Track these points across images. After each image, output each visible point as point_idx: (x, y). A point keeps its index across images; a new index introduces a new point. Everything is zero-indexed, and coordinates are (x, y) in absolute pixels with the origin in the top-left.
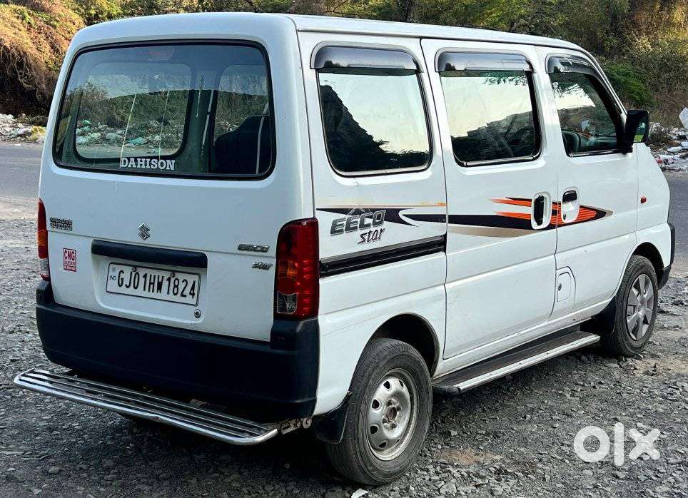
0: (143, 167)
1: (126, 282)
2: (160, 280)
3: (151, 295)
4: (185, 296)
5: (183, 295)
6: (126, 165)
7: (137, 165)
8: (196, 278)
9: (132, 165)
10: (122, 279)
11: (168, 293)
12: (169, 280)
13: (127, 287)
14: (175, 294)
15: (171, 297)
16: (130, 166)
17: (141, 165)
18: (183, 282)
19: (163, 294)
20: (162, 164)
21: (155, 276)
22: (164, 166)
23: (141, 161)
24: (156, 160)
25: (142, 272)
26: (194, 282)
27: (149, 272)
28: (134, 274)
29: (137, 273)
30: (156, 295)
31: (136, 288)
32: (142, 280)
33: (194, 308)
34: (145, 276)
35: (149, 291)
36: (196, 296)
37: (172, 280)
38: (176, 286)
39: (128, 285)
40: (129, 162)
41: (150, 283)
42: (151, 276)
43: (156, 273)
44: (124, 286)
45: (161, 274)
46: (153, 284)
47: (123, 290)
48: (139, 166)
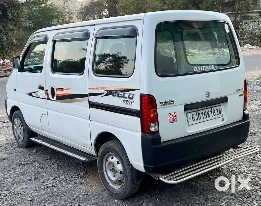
0: (203, 69)
1: (196, 118)
2: (208, 112)
3: (206, 119)
4: (218, 115)
5: (217, 115)
6: (196, 70)
7: (201, 69)
8: (219, 107)
9: (199, 70)
10: (194, 118)
11: (212, 116)
12: (211, 111)
13: (197, 120)
14: (215, 116)
15: (214, 117)
16: (198, 70)
17: (202, 69)
18: (216, 110)
19: (211, 117)
20: (210, 67)
21: (206, 112)
22: (211, 68)
23: (202, 67)
24: (208, 66)
25: (200, 112)
26: (220, 108)
27: (203, 111)
28: (197, 114)
29: (199, 113)
30: (208, 119)
31: (200, 119)
32: (201, 115)
33: (222, 118)
34: (202, 113)
35: (205, 118)
36: (221, 114)
37: (212, 111)
38: (214, 113)
39: (197, 119)
40: (198, 69)
41: (205, 115)
42: (204, 112)
43: (206, 110)
44: (195, 120)
45: (208, 110)
46: (206, 115)
47: (196, 122)
48: (202, 70)
